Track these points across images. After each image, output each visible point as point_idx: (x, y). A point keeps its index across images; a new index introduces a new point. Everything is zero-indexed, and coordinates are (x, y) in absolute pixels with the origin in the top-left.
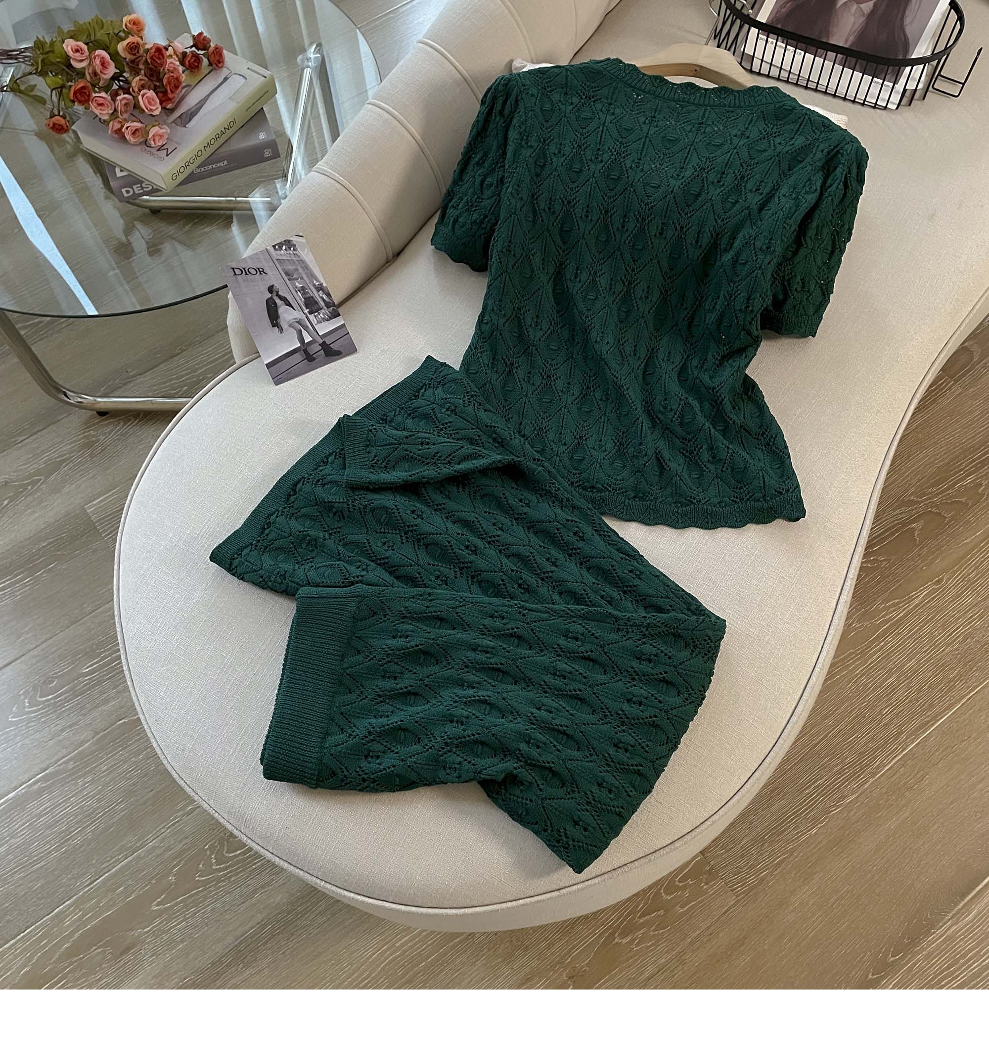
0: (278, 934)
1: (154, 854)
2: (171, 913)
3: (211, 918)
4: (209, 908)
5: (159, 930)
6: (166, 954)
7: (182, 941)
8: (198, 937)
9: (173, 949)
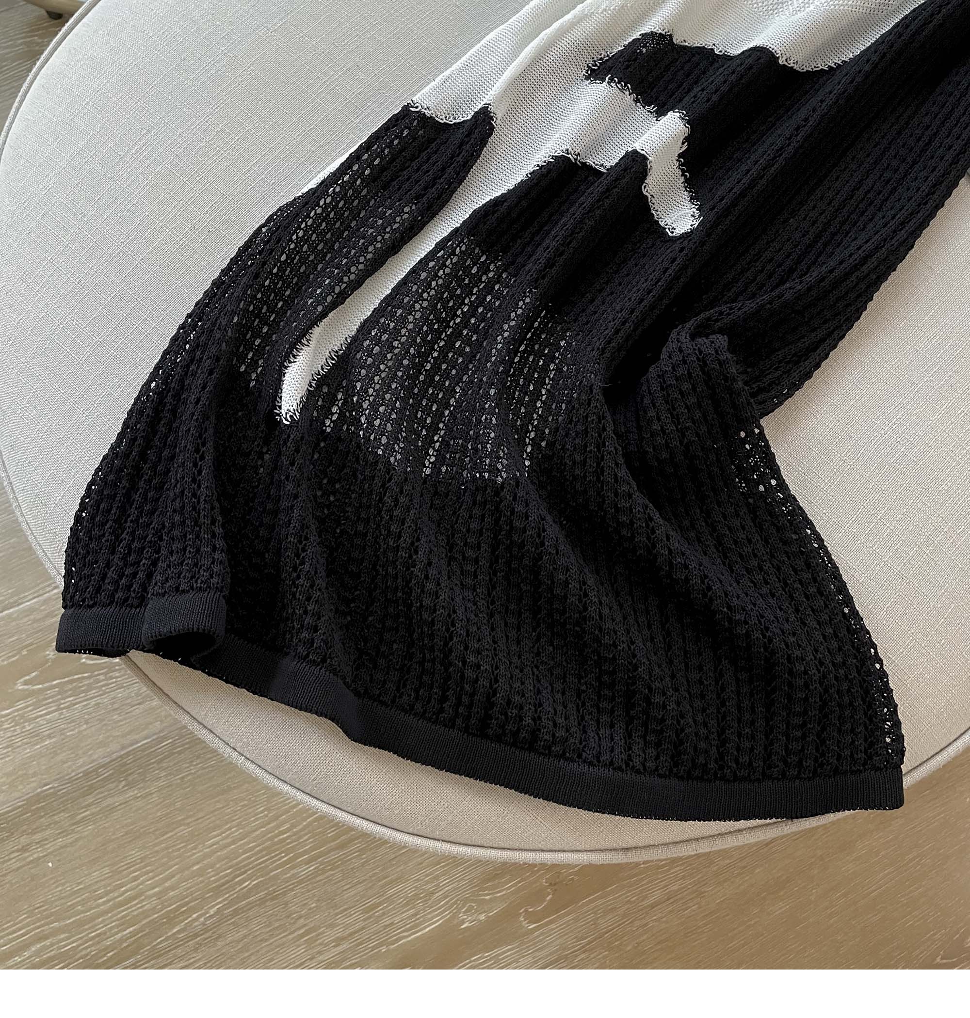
0: (179, 753)
1: (32, 617)
2: (41, 698)
3: (94, 715)
4: (93, 702)
5: (22, 716)
6: (26, 749)
7: (49, 737)
8: (73, 735)
9: (36, 744)
